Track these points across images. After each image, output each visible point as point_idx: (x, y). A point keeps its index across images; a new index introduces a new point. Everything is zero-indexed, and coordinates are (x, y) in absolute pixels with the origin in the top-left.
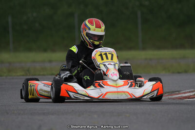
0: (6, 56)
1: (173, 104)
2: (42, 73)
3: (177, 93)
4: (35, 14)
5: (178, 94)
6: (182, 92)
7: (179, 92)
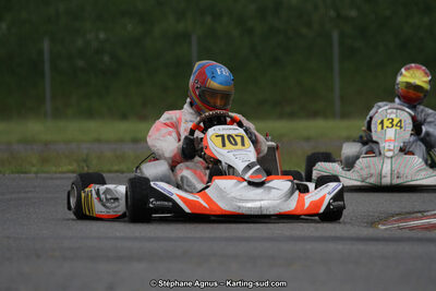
0: (35, 128)
1: (409, 240)
2: (116, 168)
3: (420, 215)
4: (102, 36)
5: (421, 218)
6: (429, 214)
7: (422, 213)
